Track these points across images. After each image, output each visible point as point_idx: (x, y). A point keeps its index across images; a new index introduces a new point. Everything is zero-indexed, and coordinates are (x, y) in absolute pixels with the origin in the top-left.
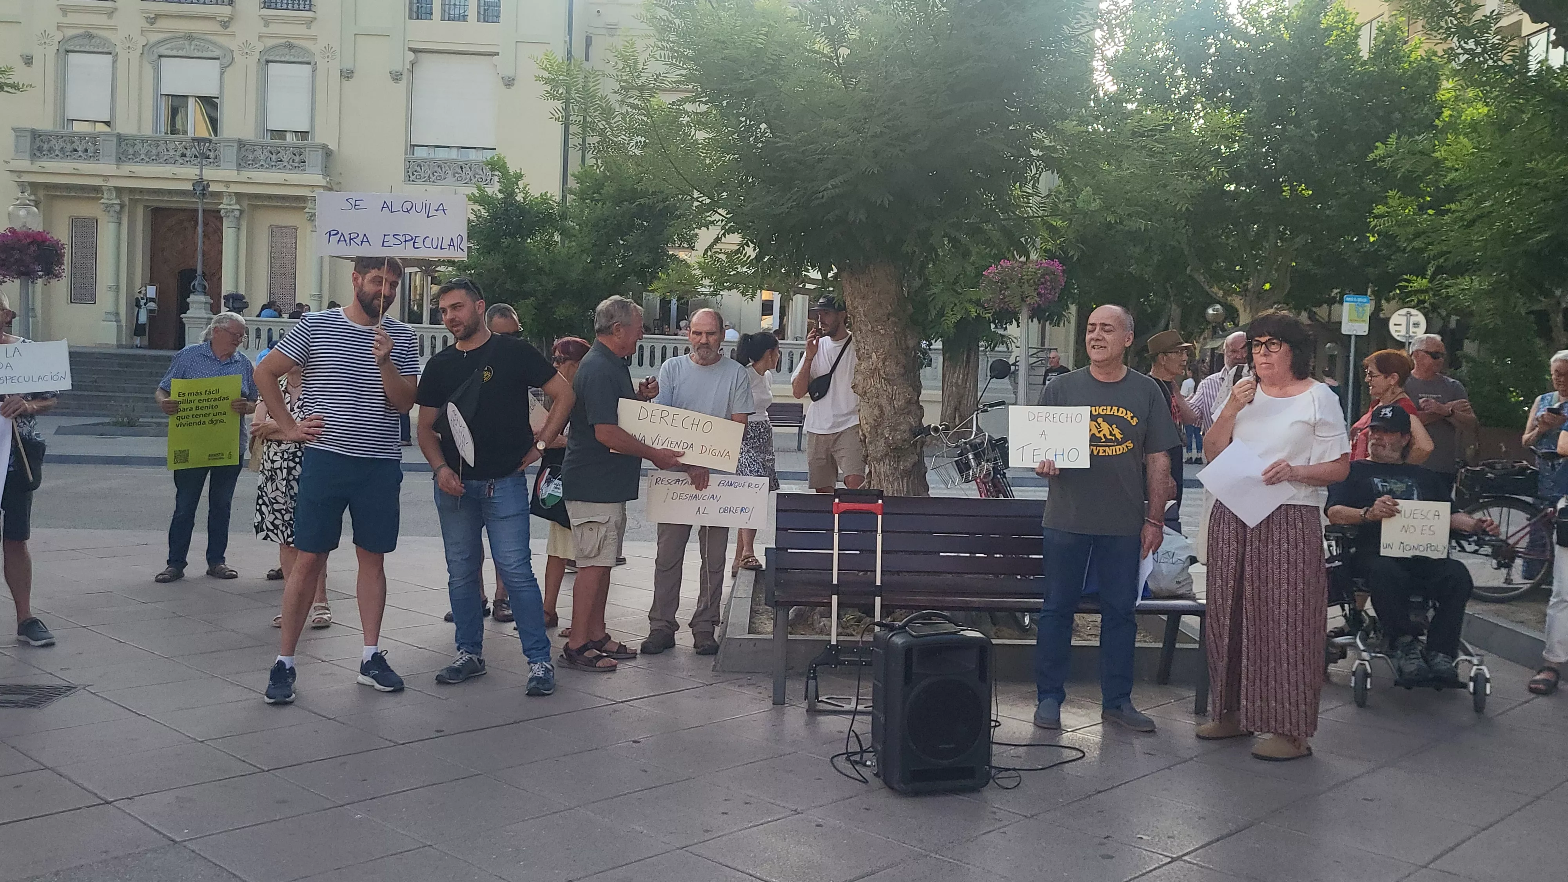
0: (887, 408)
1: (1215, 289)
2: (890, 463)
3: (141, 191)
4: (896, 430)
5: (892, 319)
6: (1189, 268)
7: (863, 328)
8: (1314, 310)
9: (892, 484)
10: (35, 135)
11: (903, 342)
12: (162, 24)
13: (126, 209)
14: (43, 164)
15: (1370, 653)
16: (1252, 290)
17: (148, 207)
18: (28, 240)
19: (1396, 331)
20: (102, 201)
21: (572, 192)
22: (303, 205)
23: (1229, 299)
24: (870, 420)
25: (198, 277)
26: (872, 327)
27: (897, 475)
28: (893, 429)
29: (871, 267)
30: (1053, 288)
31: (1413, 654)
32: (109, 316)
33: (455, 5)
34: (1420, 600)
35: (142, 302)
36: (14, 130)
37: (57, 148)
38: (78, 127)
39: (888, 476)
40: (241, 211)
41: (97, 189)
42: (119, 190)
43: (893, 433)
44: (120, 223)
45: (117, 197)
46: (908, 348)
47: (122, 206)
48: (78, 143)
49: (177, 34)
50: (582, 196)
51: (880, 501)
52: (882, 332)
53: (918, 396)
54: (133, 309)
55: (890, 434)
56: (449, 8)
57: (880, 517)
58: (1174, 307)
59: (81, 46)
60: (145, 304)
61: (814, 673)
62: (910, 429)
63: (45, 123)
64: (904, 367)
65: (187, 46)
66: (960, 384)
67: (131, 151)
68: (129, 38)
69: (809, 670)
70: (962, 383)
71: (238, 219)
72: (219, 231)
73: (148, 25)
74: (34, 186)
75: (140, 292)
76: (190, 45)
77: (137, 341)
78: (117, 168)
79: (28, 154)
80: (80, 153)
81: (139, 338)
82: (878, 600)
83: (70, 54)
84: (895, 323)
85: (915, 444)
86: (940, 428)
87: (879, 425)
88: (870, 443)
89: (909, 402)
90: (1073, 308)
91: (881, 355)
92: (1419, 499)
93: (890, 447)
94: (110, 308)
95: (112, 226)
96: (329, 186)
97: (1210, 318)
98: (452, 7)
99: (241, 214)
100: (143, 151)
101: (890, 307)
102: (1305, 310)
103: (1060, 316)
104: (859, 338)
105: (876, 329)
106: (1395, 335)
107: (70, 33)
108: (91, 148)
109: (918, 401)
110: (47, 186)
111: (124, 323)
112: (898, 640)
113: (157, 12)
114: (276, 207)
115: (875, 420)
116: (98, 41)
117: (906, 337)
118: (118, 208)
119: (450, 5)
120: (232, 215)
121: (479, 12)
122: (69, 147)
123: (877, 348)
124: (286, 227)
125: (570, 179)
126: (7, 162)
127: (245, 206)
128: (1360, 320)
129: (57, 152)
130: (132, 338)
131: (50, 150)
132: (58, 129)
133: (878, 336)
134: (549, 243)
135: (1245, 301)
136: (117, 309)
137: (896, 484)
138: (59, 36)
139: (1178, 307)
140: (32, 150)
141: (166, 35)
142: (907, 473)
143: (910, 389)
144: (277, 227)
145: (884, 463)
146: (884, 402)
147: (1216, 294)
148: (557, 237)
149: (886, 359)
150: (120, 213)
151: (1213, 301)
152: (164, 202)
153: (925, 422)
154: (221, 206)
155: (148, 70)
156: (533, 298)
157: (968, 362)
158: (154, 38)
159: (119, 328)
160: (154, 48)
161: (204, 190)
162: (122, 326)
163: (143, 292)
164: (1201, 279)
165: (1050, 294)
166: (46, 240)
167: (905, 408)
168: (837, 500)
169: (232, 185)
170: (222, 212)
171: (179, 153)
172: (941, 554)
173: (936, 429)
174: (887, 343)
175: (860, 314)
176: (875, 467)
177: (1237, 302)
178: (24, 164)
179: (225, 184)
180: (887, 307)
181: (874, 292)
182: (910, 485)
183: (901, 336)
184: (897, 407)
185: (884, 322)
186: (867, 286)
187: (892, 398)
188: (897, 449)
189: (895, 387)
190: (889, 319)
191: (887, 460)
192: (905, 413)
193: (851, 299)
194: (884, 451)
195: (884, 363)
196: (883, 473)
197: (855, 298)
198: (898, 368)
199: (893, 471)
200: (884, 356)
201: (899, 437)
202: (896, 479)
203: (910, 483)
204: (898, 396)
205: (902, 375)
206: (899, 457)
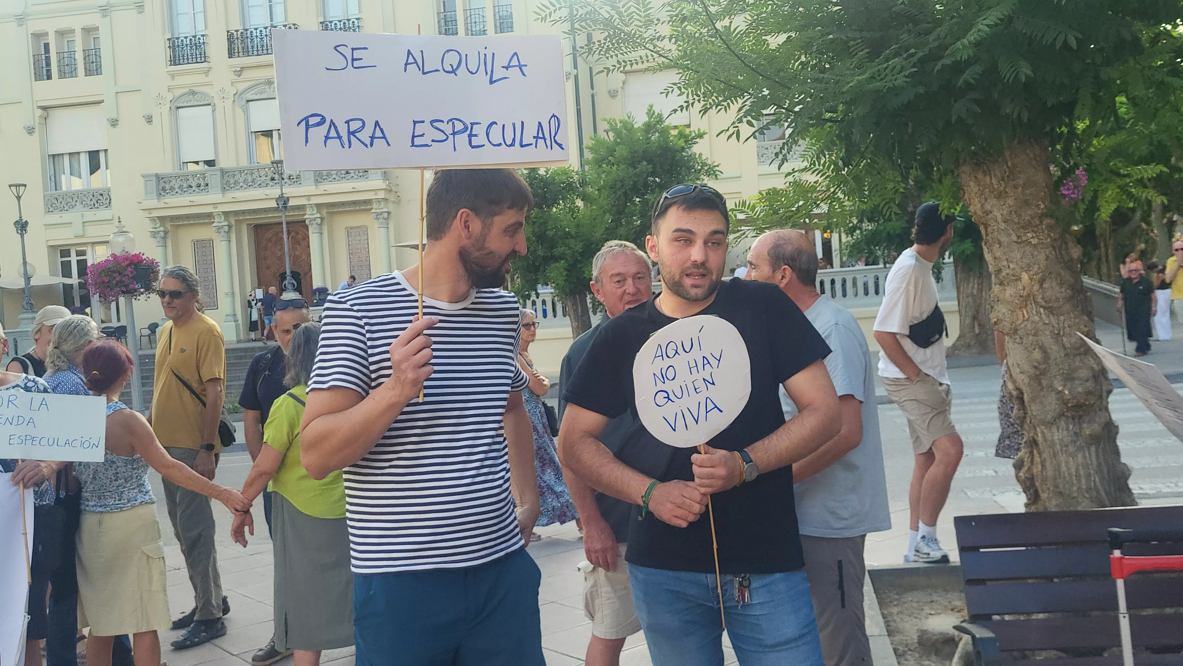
0: (1054, 350)
2: (1068, 427)
3: (243, 212)
4: (1072, 379)
5: (1048, 221)
7: (1004, 239)
9: (1073, 456)
10: (159, 178)
11: (1064, 253)
12: (246, 75)
13: (233, 229)
14: (166, 201)
17: (251, 224)
18: (127, 263)
20: (214, 225)
21: (588, 163)
22: (369, 207)
24: (1026, 367)
25: (288, 278)
26: (1018, 237)
28: (1069, 378)
29: (1007, 154)
32: (229, 317)
33: (475, 22)
35: (253, 303)
36: (143, 176)
37: (176, 186)
38: (192, 167)
39: (1066, 446)
40: (322, 219)
41: (210, 215)
42: (226, 214)
43: (1069, 384)
44: (230, 241)
45: (225, 220)
46: (1071, 259)
47: (230, 227)
48: (191, 180)
49: (258, 82)
50: (598, 162)
52: (1034, 241)
54: (247, 311)
55: (1064, 387)
56: (471, 26)
59: (188, 102)
60: (256, 304)
63: (167, 168)
64: (1071, 287)
65: (267, 90)
67: (232, 181)
68: (223, 90)
71: (320, 225)
72: (306, 238)
73: (236, 77)
74: (162, 219)
75: (251, 295)
76: (270, 88)
77: (253, 335)
78: (223, 196)
79: (155, 194)
80: (194, 188)
81: (253, 333)
83: (180, 110)
84: (1050, 228)
87: (1043, 373)
88: (1033, 400)
91: (1036, 274)
93: (1066, 404)
94: (229, 311)
95: (224, 244)
96: (389, 188)
98: (474, 25)
99: (322, 220)
100: (241, 180)
101: (1042, 206)
104: (998, 254)
105: (1024, 239)
107: (178, 92)
108: (202, 182)
110: (173, 218)
111: (240, 322)
113: (241, 66)
114: (349, 211)
115: (1035, 367)
116: (200, 96)
117: (1066, 243)
118: (226, 228)
119: (471, 23)
120: (315, 222)
121: (495, 26)
122: (185, 185)
123: (1029, 265)
124: (358, 227)
125: (586, 151)
126: (140, 203)
127: (325, 214)
129: (177, 190)
130: (249, 334)
131: (172, 189)
132: (177, 171)
133: (1028, 249)
134: (573, 210)
136: (234, 311)
138: (170, 97)
140: (157, 190)
141: (249, 84)
142: (1095, 439)
144: (351, 228)
145: (1058, 428)
146: (1047, 340)
148: (579, 203)
149: (1043, 280)
150: (229, 232)
152: (262, 219)
154: (306, 217)
155: (240, 113)
156: (562, 262)
158: (241, 87)
159: (237, 326)
160: (243, 95)
161: (285, 203)
162: (239, 325)
163: (253, 295)
166: (142, 261)
168: (1117, 553)
169: (312, 198)
170: (307, 221)
171: (269, 178)
174: (1042, 257)
175: (996, 221)
176: (1043, 433)
178: (153, 203)
179: (306, 198)
180: (1038, 206)
181: (1015, 187)
182: (1101, 455)
183: (1059, 242)
184: (1068, 345)
185: (1036, 226)
186: (1003, 180)
187: (1059, 334)
188: (1078, 406)
189: (1062, 318)
190: (1041, 222)
191: (1063, 424)
192: (1080, 354)
193: (980, 202)
194: (1058, 410)
195: (1041, 285)
196: (1057, 441)
197: (986, 199)
198: (1063, 290)
199: (1075, 438)
200: (1040, 275)
201: (1080, 389)
202: (1081, 448)
203: (1100, 451)
204: (1067, 330)
205: (1070, 299)
206: (1080, 417)
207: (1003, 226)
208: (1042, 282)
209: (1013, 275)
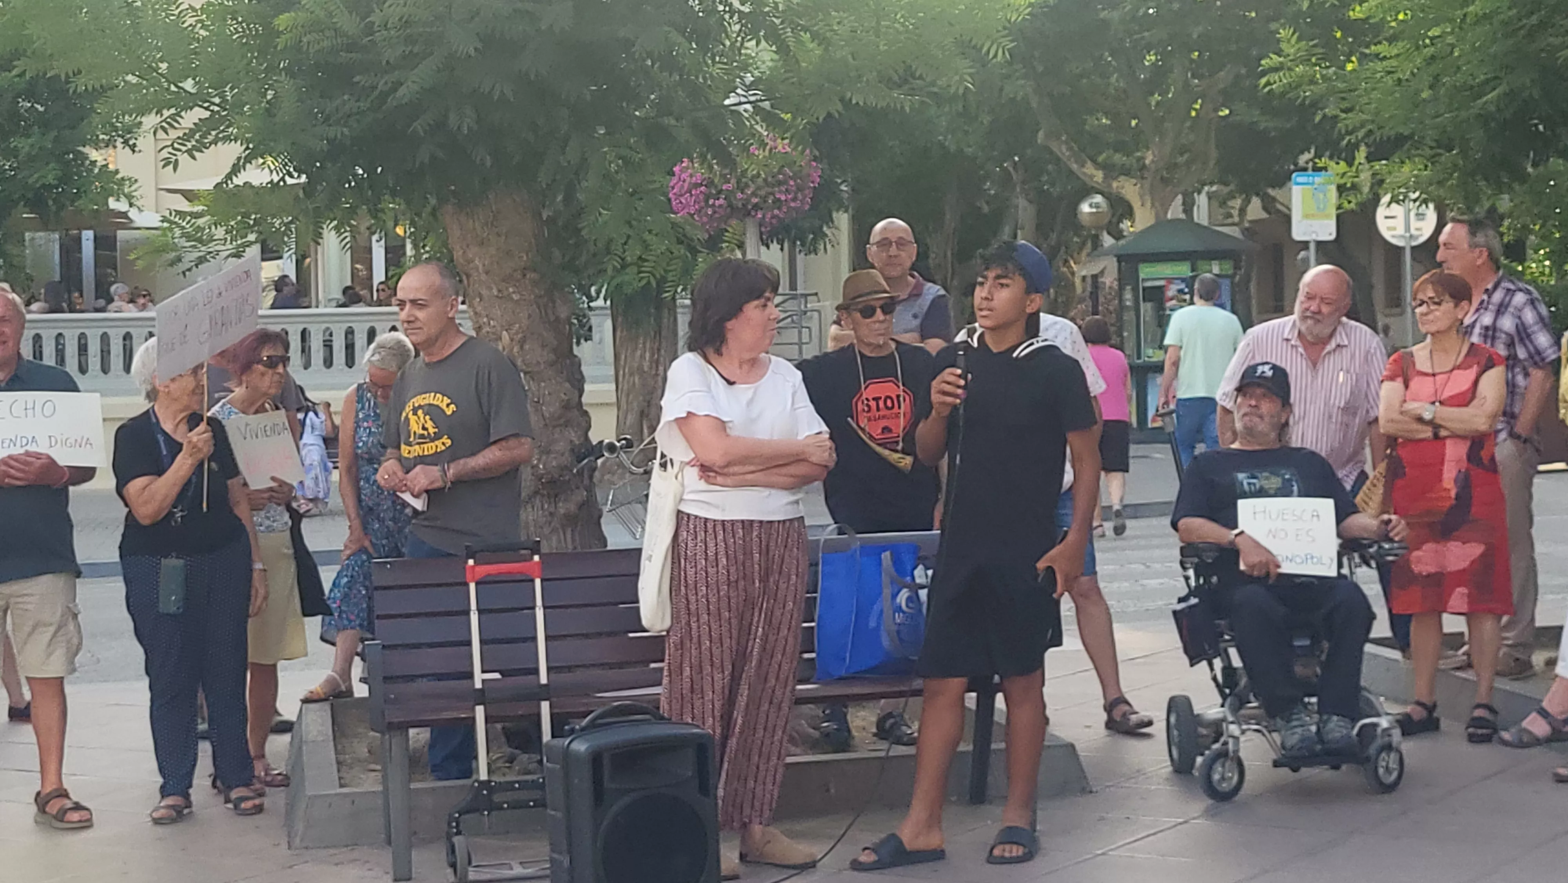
1: (1089, 169)
2: (543, 506)
4: (549, 452)
5: (530, 275)
6: (1041, 135)
7: (484, 292)
8: (1271, 191)
9: (548, 539)
11: (550, 312)
15: (1240, 724)
16: (1153, 166)
19: (1389, 229)
23: (1115, 184)
26: (499, 291)
27: (555, 523)
29: (491, 195)
30: (799, 189)
31: (1297, 719)
34: (1307, 642)
39: (542, 528)
43: (544, 457)
46: (557, 319)
51: (536, 558)
52: (515, 297)
53: (581, 396)
57: (538, 582)
58: (1022, 202)
61: (457, 826)
62: (572, 450)
64: (554, 351)
66: (646, 369)
69: (449, 824)
70: (651, 368)
82: (545, 706)
84: (535, 283)
85: (580, 473)
86: (618, 444)
89: (567, 407)
90: (843, 220)
91: (517, 333)
92: (1300, 495)
93: (540, 479)
97: (1085, 221)
101: (525, 258)
102: (1257, 195)
103: (819, 235)
104: (479, 309)
105: (505, 293)
106: (1387, 235)
109: (580, 404)
112: (580, 746)
117: (554, 302)
123: (509, 324)
128: (1320, 213)
133: (509, 305)
135: (1142, 187)
137: (554, 538)
139: (1030, 202)
142: (570, 520)
143: (567, 385)
145: (533, 507)
147: (1092, 177)
149: (524, 341)
151: (1086, 191)
153: (594, 437)
157: (658, 333)
164: (1062, 150)
165: (794, 199)
167: (560, 418)
168: (471, 562)
172: (631, 635)
173: (611, 448)
174: (523, 315)
175: (477, 270)
177: (1129, 189)
180: (520, 258)
181: (498, 235)
182: (577, 538)
183: (545, 299)
184: (547, 415)
185: (518, 281)
186: (487, 224)
187: (538, 402)
188: (552, 482)
189: (543, 384)
190: (524, 275)
191: (538, 502)
192: (561, 425)
193: (461, 248)
194: (532, 488)
195: (522, 347)
196: (532, 523)
197: (468, 246)
198: (545, 353)
199: (549, 518)
200: (520, 336)
201: (554, 464)
202: (554, 531)
203: (577, 534)
204: (548, 398)
205: (552, 364)
206: (556, 496)
207: (484, 277)
208: (522, 343)
209: (494, 333)
